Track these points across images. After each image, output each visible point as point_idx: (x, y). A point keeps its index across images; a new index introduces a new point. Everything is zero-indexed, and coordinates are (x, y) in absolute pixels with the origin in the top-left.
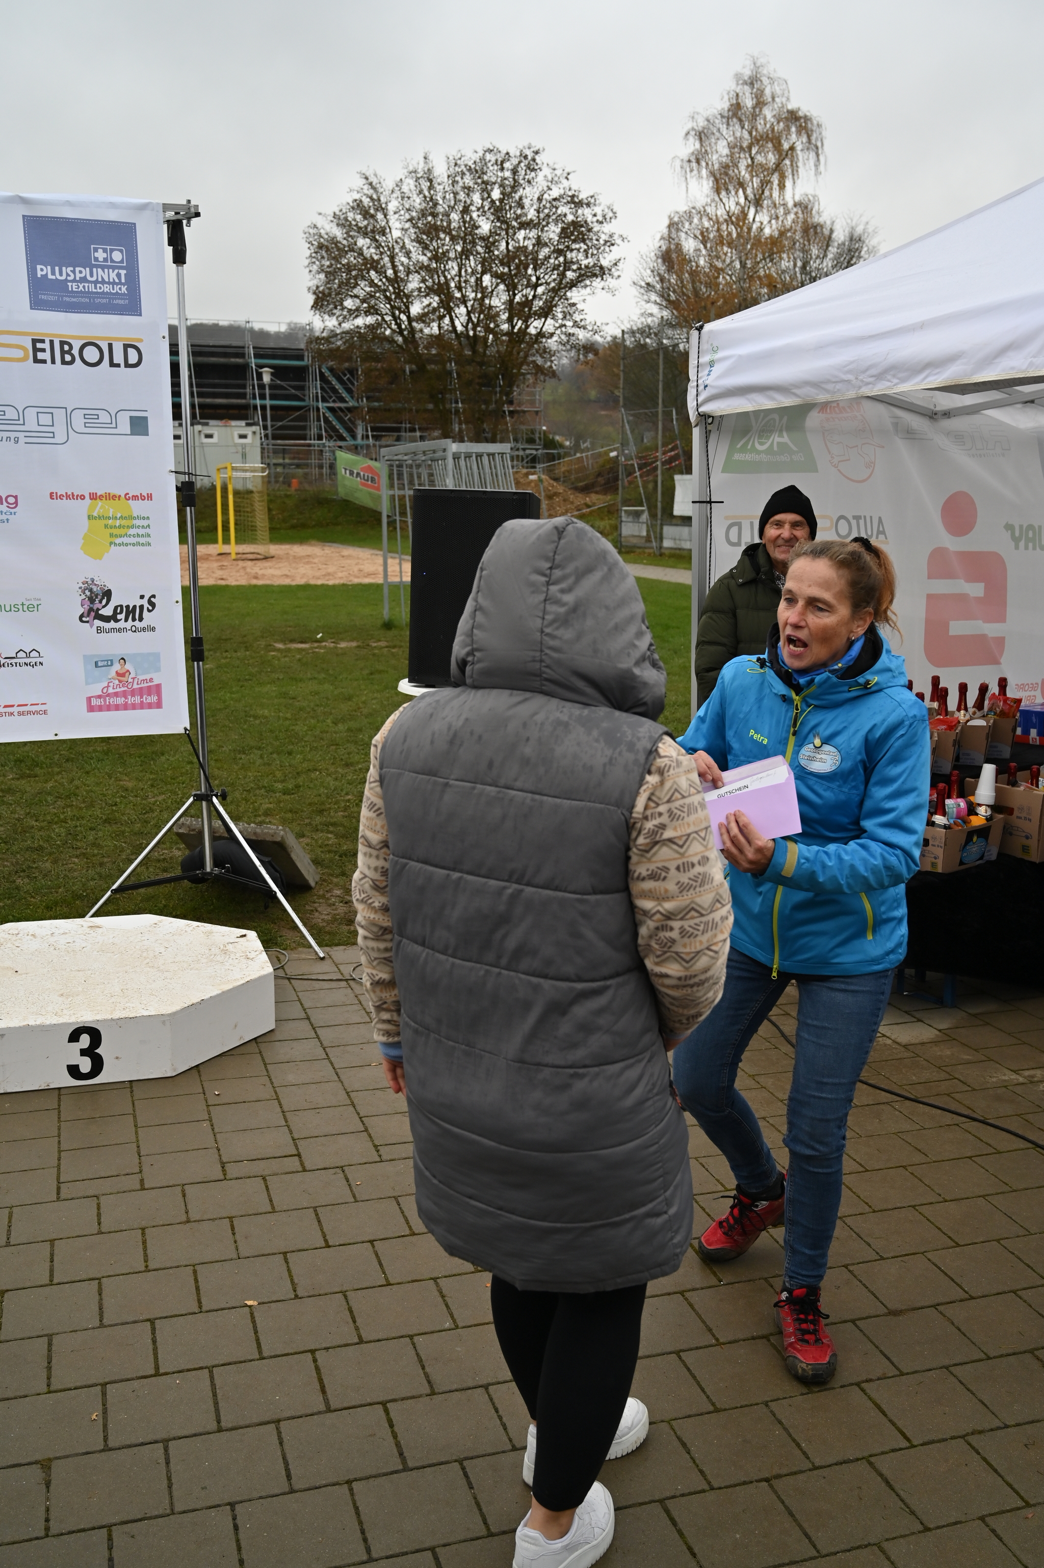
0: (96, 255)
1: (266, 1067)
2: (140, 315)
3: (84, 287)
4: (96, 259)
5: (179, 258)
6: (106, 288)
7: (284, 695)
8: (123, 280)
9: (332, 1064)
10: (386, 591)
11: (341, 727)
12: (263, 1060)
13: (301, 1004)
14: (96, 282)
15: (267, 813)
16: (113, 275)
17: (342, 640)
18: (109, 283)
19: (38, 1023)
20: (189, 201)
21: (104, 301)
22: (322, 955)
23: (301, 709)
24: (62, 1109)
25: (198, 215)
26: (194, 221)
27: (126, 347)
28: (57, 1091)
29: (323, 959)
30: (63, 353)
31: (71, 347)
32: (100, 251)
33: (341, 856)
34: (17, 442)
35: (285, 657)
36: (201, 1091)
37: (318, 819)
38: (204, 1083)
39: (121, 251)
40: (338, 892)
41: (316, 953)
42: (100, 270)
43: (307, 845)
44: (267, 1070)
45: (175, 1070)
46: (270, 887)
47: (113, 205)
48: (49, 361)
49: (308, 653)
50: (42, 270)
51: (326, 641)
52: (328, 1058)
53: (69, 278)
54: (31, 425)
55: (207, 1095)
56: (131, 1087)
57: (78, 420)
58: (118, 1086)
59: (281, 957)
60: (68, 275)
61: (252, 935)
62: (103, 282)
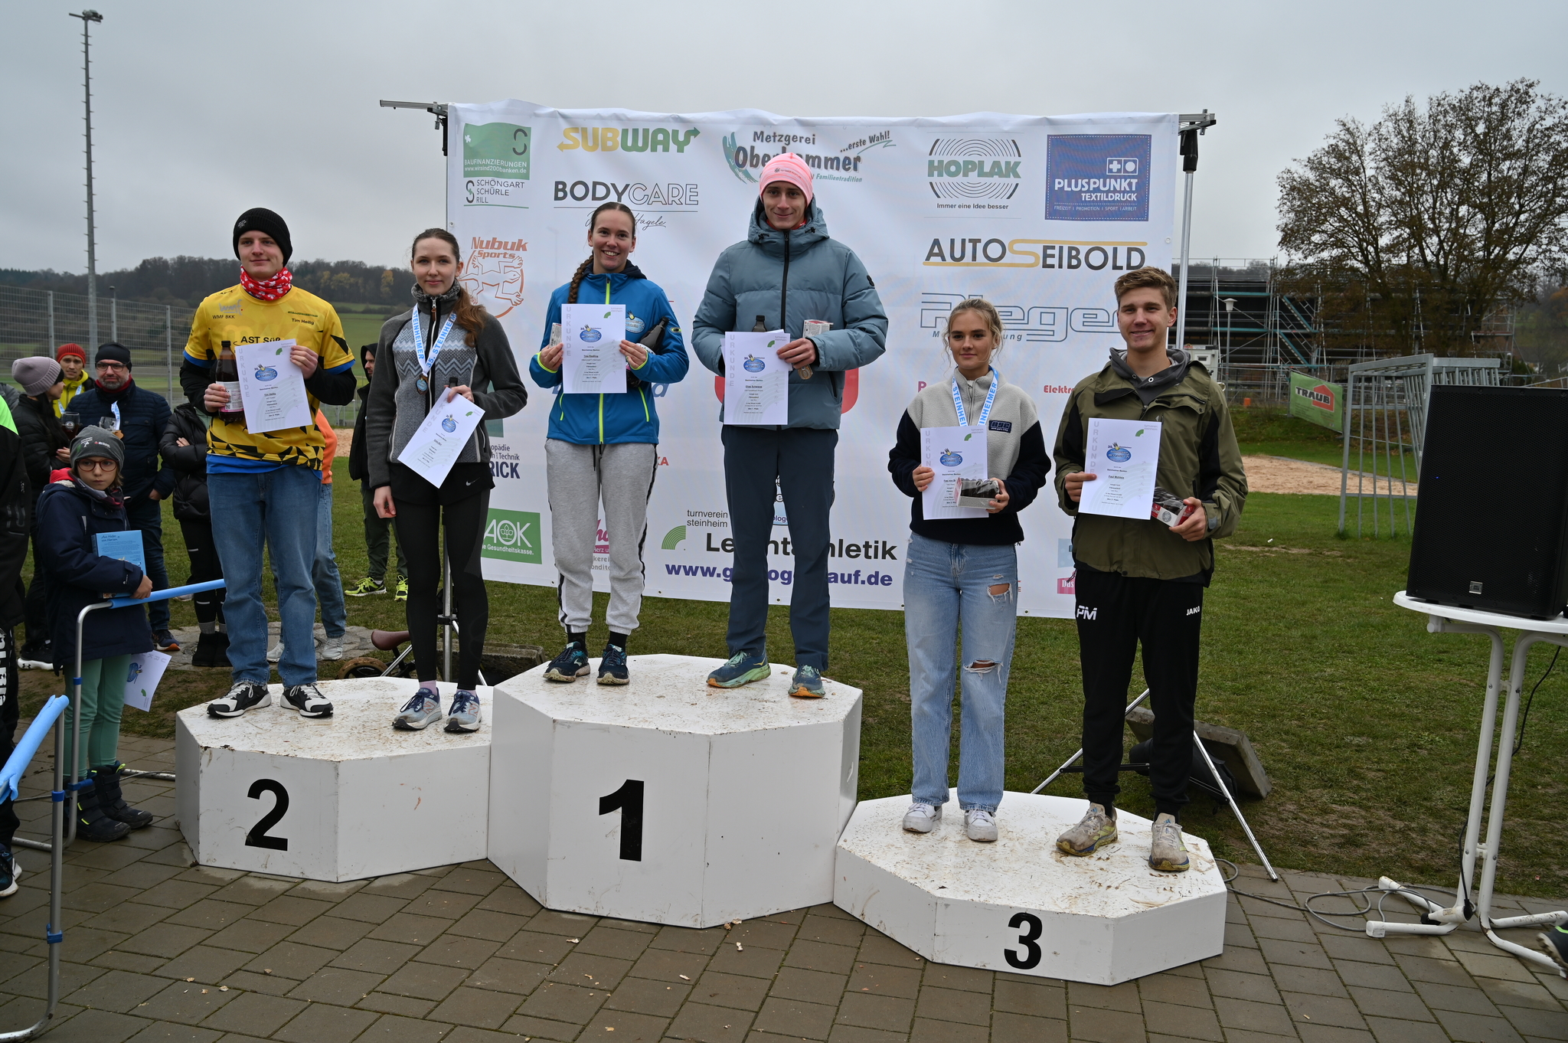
0: (1111, 166)
1: (1212, 999)
2: (1147, 220)
3: (1096, 197)
4: (1111, 171)
5: (1190, 165)
6: (1117, 197)
7: (1236, 595)
8: (1134, 189)
9: (1289, 1013)
10: (1343, 501)
11: (1296, 633)
12: (1209, 990)
13: (1252, 931)
14: (1109, 191)
15: (1215, 712)
16: (1125, 184)
17: (1294, 546)
18: (1120, 192)
19: (982, 899)
20: (1206, 111)
21: (1114, 208)
22: (1274, 876)
23: (1252, 610)
24: (995, 995)
25: (1213, 122)
26: (1209, 129)
27: (1130, 250)
28: (992, 974)
29: (1277, 880)
30: (1070, 257)
31: (1078, 252)
32: (1115, 162)
33: (1294, 768)
34: (1019, 340)
35: (1236, 557)
36: (1140, 1011)
37: (1270, 724)
38: (1144, 1003)
39: (1135, 162)
40: (1292, 808)
41: (1269, 874)
42: (1113, 180)
43: (1258, 751)
44: (1213, 1002)
45: (1113, 980)
46: (1222, 793)
47: (1132, 120)
48: (1057, 266)
49: (1259, 557)
50: (1059, 183)
51: (1277, 546)
52: (1285, 1005)
53: (1083, 189)
54: (1034, 323)
55: (1147, 1018)
56: (1066, 988)
57: (1077, 320)
58: (1053, 983)
59: (1230, 870)
60: (1083, 186)
61: (1203, 844)
62: (1115, 191)
